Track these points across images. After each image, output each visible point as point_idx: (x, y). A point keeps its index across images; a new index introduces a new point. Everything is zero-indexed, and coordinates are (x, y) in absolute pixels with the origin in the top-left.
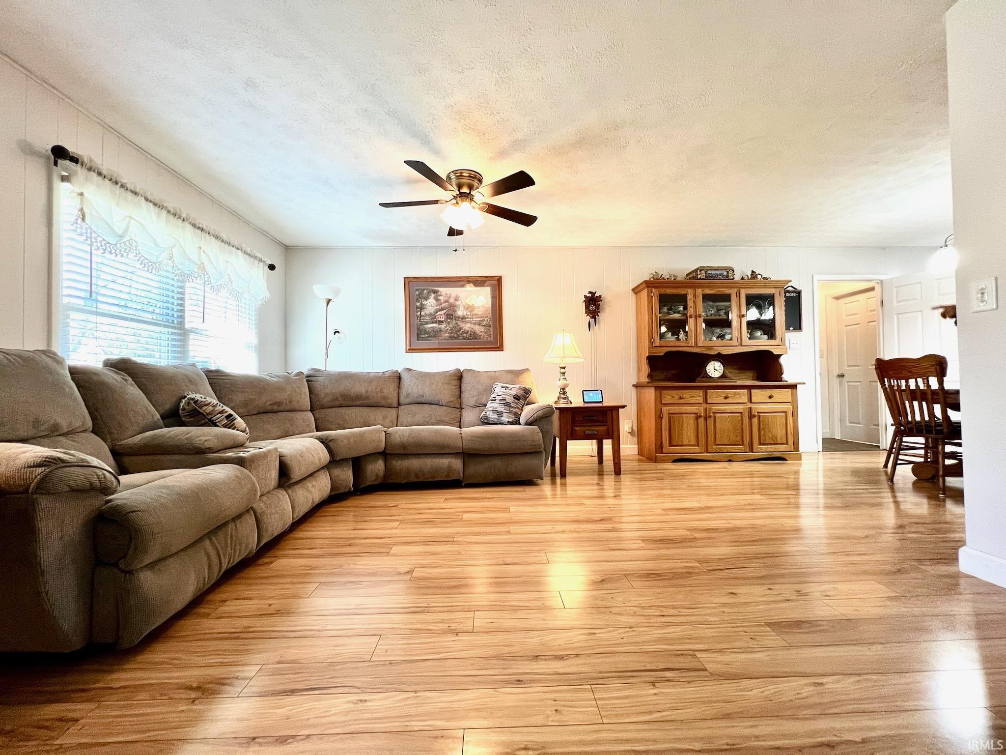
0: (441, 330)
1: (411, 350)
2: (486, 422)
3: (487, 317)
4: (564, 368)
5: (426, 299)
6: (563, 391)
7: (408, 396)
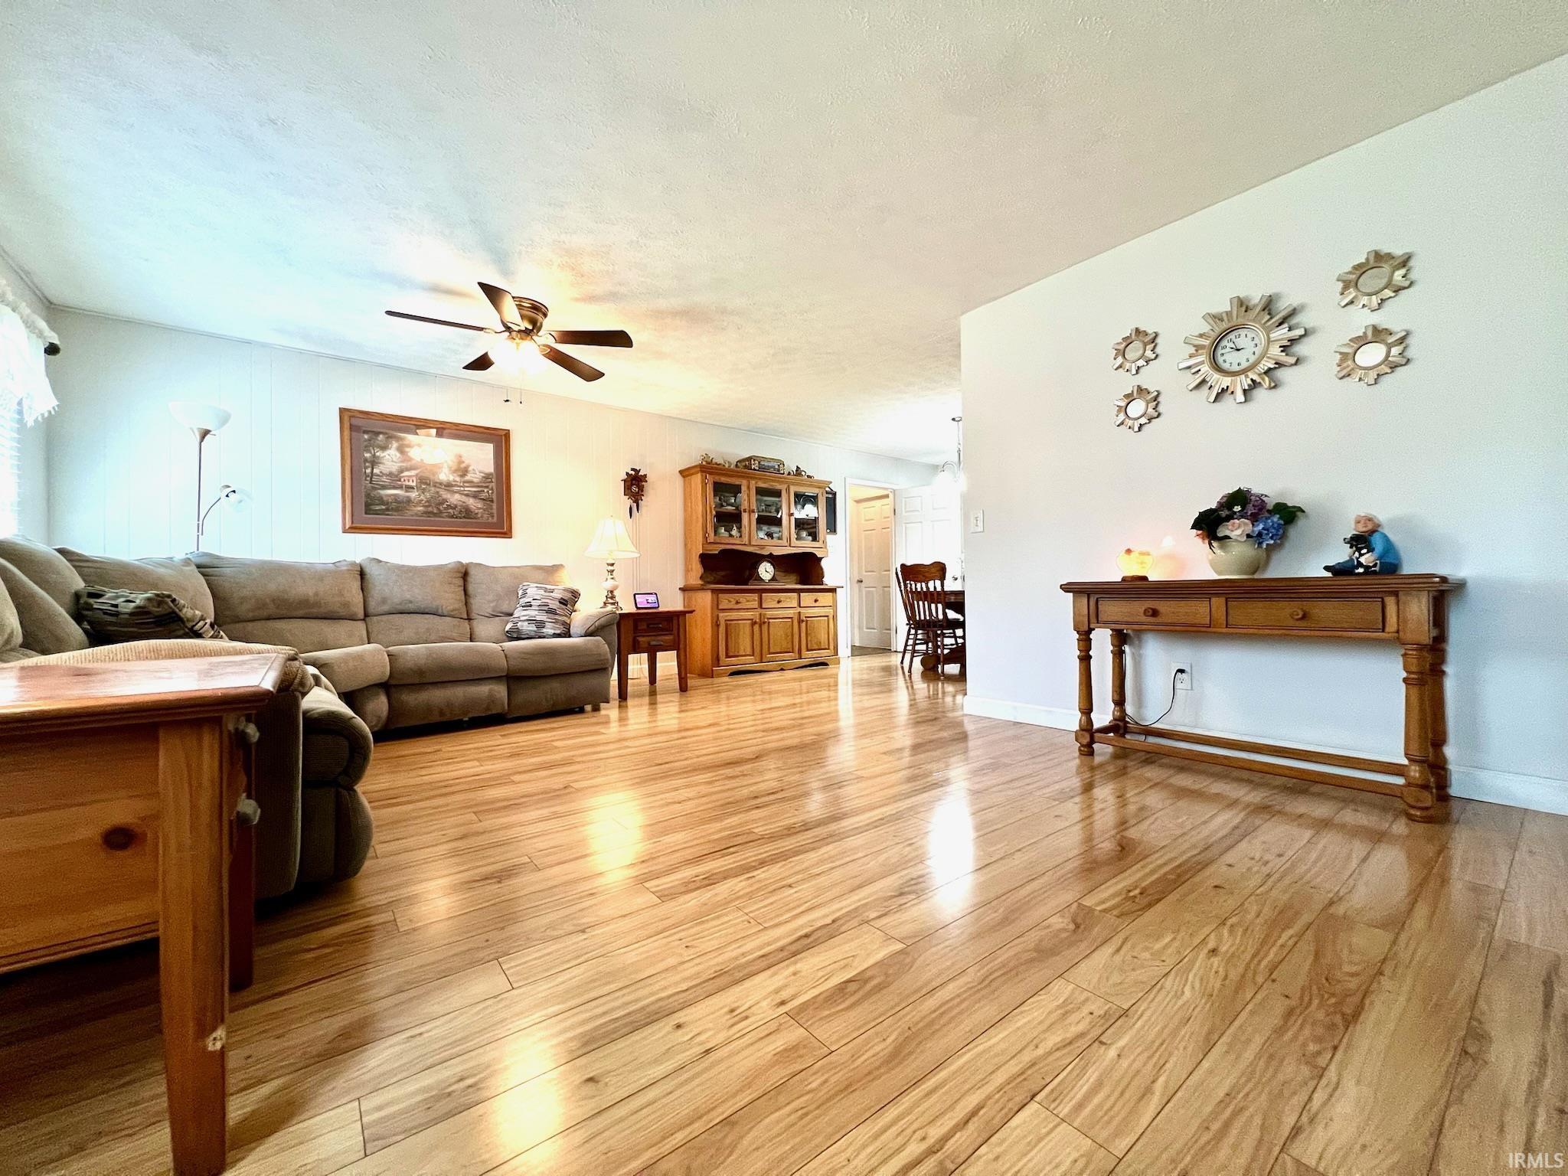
0: (409, 501)
1: (354, 529)
2: (515, 635)
3: (487, 487)
4: (612, 565)
5: (384, 448)
6: (611, 595)
7: (384, 601)
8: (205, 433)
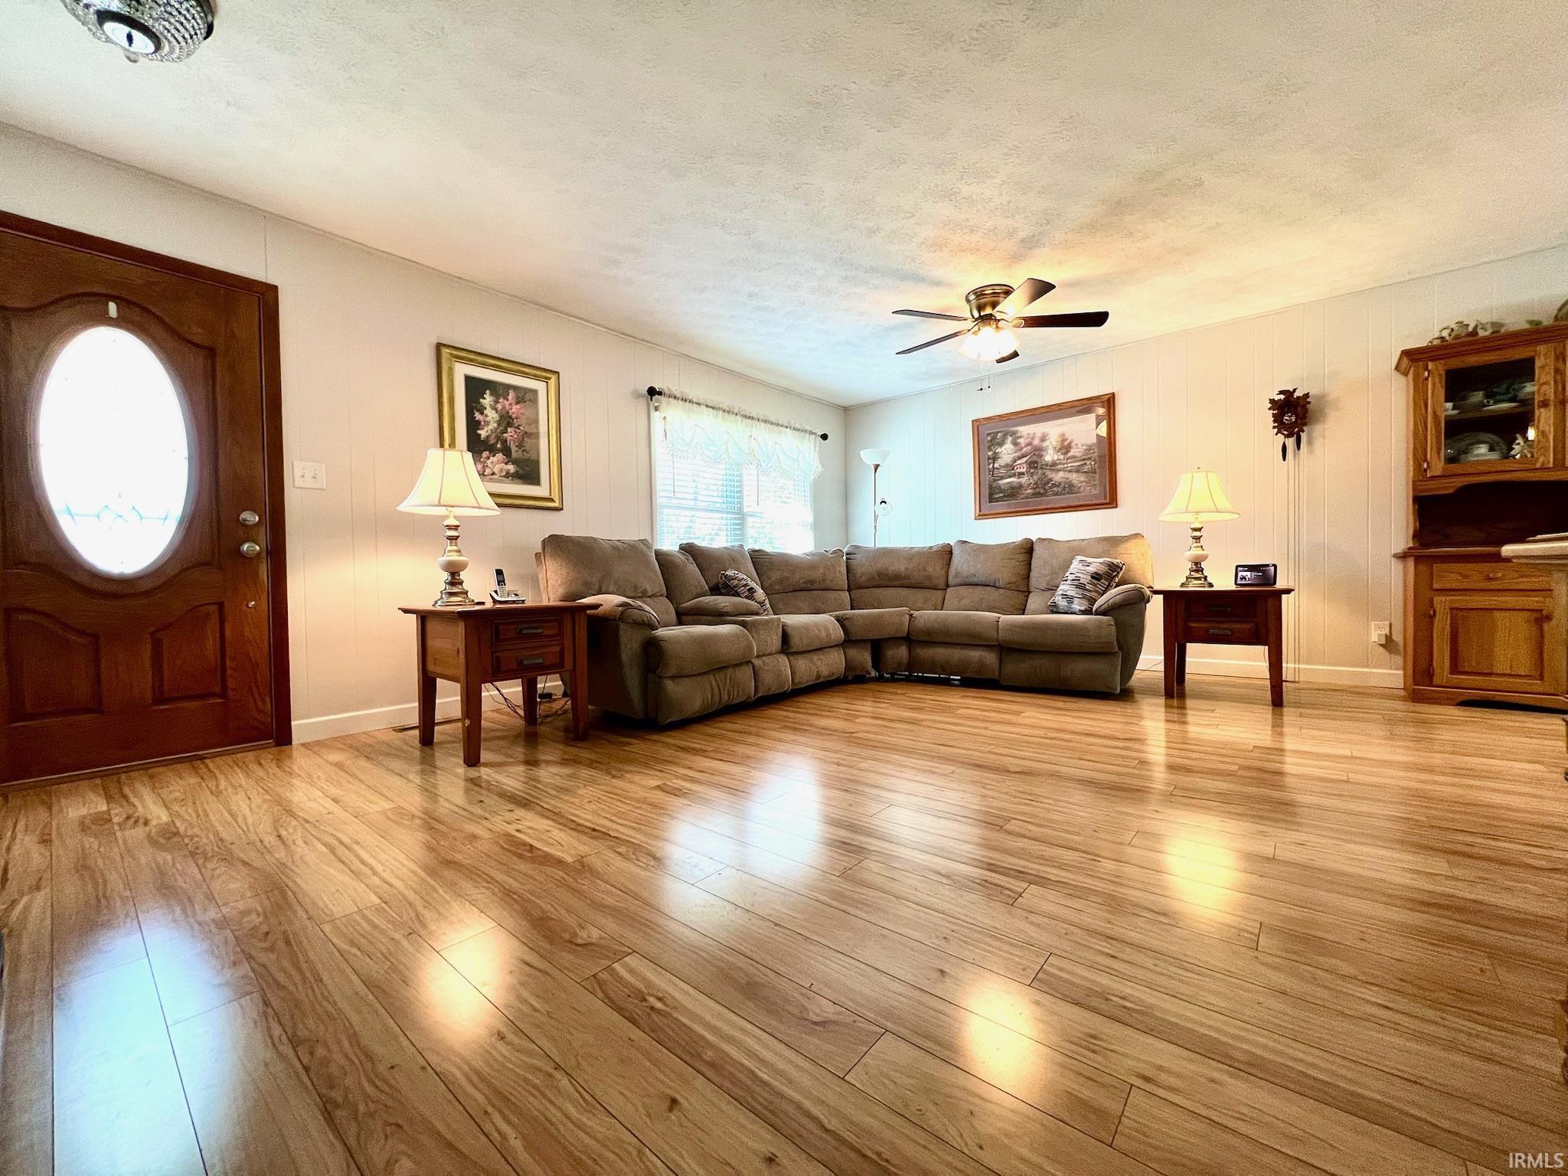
0: (1020, 486)
1: (982, 515)
2: (1054, 609)
3: (1090, 459)
4: (1199, 530)
5: (1001, 444)
6: (1197, 567)
7: (957, 574)
8: (877, 467)
